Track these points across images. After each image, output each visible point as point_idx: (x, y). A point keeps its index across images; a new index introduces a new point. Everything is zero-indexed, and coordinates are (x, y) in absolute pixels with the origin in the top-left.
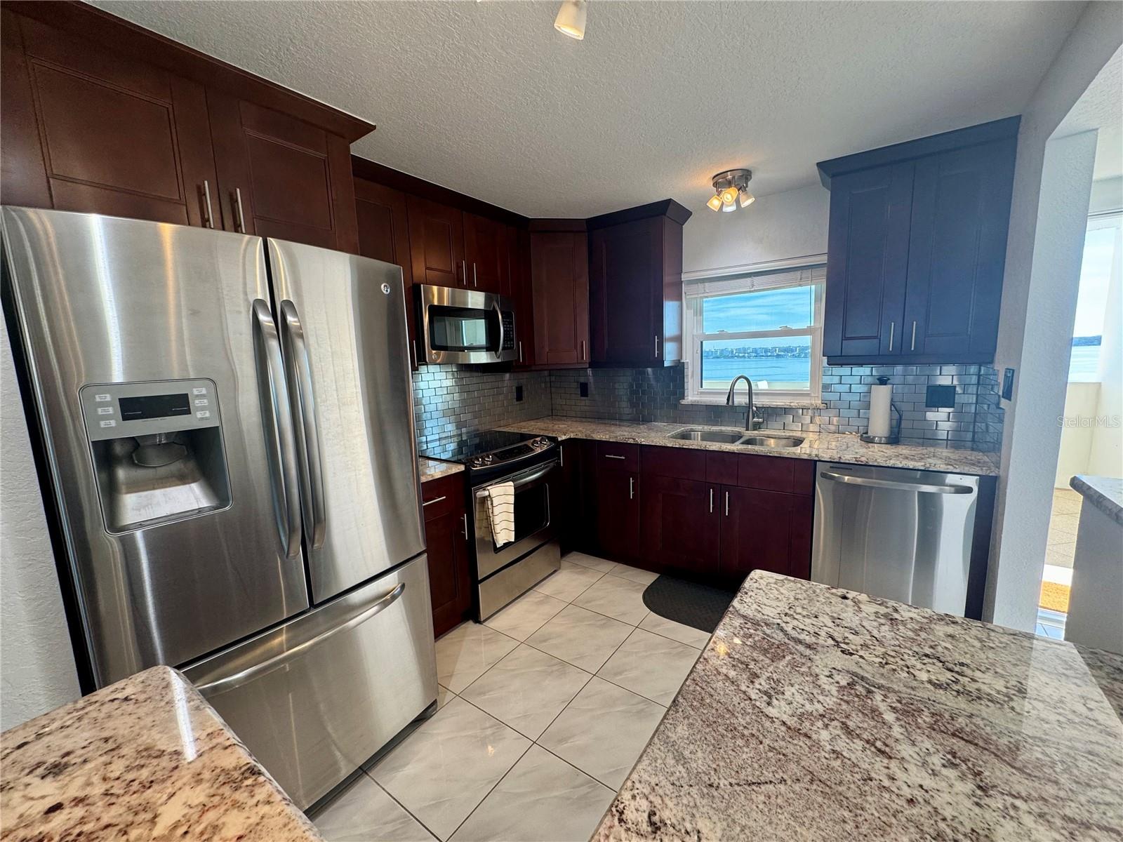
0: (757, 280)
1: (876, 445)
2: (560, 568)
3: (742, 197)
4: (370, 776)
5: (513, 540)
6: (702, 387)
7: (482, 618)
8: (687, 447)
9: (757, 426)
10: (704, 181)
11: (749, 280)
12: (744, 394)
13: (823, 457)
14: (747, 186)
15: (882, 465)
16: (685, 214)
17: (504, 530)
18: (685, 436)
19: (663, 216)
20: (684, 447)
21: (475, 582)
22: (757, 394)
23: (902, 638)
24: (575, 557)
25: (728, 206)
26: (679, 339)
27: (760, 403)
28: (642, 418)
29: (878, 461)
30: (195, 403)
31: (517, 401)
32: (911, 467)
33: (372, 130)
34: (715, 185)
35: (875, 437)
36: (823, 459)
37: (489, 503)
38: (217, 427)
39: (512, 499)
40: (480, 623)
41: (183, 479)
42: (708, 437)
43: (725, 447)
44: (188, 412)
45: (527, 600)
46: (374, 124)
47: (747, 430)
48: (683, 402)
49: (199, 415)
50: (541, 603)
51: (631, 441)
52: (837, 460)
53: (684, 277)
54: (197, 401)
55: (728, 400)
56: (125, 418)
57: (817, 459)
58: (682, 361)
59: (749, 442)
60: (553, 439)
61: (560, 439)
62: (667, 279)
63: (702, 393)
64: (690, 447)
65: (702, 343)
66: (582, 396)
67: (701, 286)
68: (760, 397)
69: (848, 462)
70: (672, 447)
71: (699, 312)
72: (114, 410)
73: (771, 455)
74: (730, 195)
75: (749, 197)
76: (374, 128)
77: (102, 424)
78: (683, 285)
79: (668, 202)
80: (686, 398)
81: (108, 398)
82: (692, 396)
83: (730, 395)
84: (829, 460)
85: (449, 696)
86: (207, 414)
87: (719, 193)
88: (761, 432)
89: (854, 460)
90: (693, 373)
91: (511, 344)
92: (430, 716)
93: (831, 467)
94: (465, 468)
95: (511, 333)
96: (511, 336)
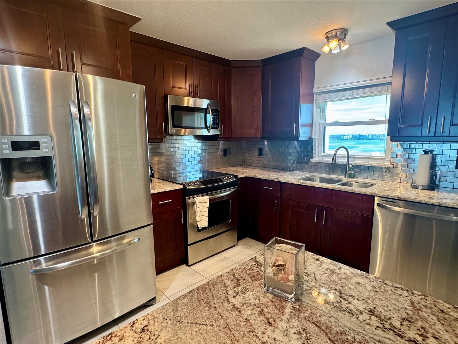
0: (355, 92)
1: (419, 190)
2: (237, 245)
3: (342, 44)
4: (119, 326)
5: (207, 226)
6: (324, 152)
7: (190, 264)
8: (304, 184)
9: (350, 176)
10: (322, 37)
11: (351, 92)
12: (344, 157)
13: (379, 194)
14: (345, 38)
15: (413, 201)
16: (316, 56)
17: (203, 221)
18: (310, 179)
19: (301, 57)
20: (303, 184)
21: (187, 245)
22: (351, 157)
23: (330, 281)
24: (247, 240)
25: (334, 50)
26: (311, 125)
27: (354, 163)
28: (284, 169)
29: (411, 198)
30: (42, 145)
31: (224, 156)
32: (431, 203)
33: (139, 21)
34: (327, 38)
35: (419, 186)
36: (378, 196)
37: (195, 205)
38: (51, 156)
39: (207, 205)
40: (189, 266)
41: (39, 178)
42: (322, 180)
43: (325, 185)
44: (39, 149)
45: (214, 258)
46: (140, 17)
47: (345, 177)
48: (312, 160)
49: (44, 150)
50: (222, 260)
51: (276, 180)
52: (387, 197)
53: (315, 91)
54: (43, 145)
55: (333, 159)
56: (13, 150)
57: (375, 195)
58: (312, 138)
59: (344, 184)
60: (236, 177)
61: (239, 177)
62: (303, 91)
63: (323, 156)
64: (306, 185)
65: (325, 128)
66: (259, 155)
67: (324, 95)
68: (356, 159)
69: (393, 198)
70: (297, 184)
71: (324, 110)
72: (9, 146)
73: (349, 191)
74: (334, 43)
75: (346, 44)
76: (140, 19)
77: (4, 152)
78: (314, 95)
79: (303, 50)
80: (313, 158)
81: (7, 141)
82: (317, 158)
83: (334, 157)
84: (382, 196)
85: (164, 297)
86: (47, 150)
87: (328, 42)
88: (353, 179)
89: (397, 197)
90: (318, 144)
91: (217, 126)
92: (152, 305)
93: (383, 200)
94: (183, 187)
95: (217, 120)
96: (217, 122)
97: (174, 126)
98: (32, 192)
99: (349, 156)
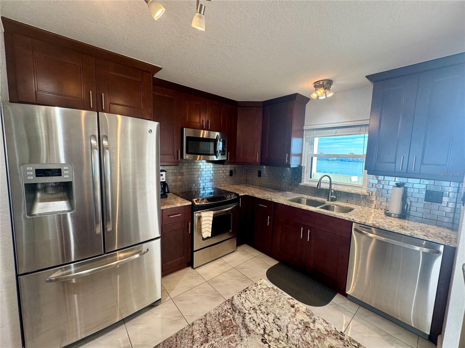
0: (338, 130)
1: (392, 218)
2: (236, 251)
3: (327, 92)
4: (125, 325)
5: (210, 236)
6: (311, 178)
7: (195, 266)
8: (293, 206)
9: (333, 200)
10: (311, 86)
11: (334, 130)
12: (328, 183)
13: (356, 221)
14: (330, 87)
15: (386, 229)
16: (307, 100)
17: (207, 230)
18: (299, 201)
19: (294, 101)
20: (292, 206)
21: (193, 252)
22: (333, 184)
24: (245, 247)
25: (321, 96)
26: (300, 155)
27: (336, 188)
28: (278, 189)
29: (385, 227)
30: (63, 172)
31: (230, 176)
32: (403, 233)
33: (161, 69)
34: (315, 86)
35: (392, 214)
36: (356, 222)
37: (201, 219)
38: (72, 182)
39: (211, 219)
40: (194, 269)
41: (61, 199)
42: (310, 203)
43: (310, 208)
44: (61, 175)
45: (216, 262)
46: (161, 67)
47: (328, 201)
48: (301, 184)
49: (65, 176)
50: (222, 265)
51: (270, 200)
52: (363, 224)
53: (305, 128)
55: (318, 186)
56: (37, 176)
57: (353, 221)
58: (301, 165)
59: (327, 208)
60: (237, 195)
61: (240, 195)
62: (295, 127)
63: (310, 181)
64: (294, 206)
65: (312, 158)
66: (258, 176)
67: (312, 132)
68: (337, 186)
69: (369, 225)
70: (286, 205)
71: (312, 144)
72: (33, 173)
73: (330, 215)
74: (321, 91)
75: (331, 93)
76: (161, 68)
77: (28, 178)
78: (304, 131)
79: (296, 95)
80: (302, 182)
81: (31, 168)
82: (306, 181)
83: (320, 182)
84: (359, 223)
85: (169, 298)
86: (68, 176)
87: (316, 90)
88: (334, 203)
89: (372, 224)
90: (307, 171)
91: (224, 153)
92: (157, 305)
93: (360, 226)
94: (192, 203)
95: (224, 148)
96: (224, 150)
97: (187, 153)
98: (53, 211)
99: (332, 182)
